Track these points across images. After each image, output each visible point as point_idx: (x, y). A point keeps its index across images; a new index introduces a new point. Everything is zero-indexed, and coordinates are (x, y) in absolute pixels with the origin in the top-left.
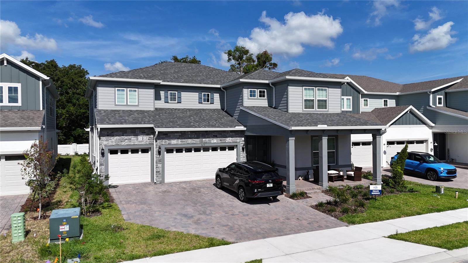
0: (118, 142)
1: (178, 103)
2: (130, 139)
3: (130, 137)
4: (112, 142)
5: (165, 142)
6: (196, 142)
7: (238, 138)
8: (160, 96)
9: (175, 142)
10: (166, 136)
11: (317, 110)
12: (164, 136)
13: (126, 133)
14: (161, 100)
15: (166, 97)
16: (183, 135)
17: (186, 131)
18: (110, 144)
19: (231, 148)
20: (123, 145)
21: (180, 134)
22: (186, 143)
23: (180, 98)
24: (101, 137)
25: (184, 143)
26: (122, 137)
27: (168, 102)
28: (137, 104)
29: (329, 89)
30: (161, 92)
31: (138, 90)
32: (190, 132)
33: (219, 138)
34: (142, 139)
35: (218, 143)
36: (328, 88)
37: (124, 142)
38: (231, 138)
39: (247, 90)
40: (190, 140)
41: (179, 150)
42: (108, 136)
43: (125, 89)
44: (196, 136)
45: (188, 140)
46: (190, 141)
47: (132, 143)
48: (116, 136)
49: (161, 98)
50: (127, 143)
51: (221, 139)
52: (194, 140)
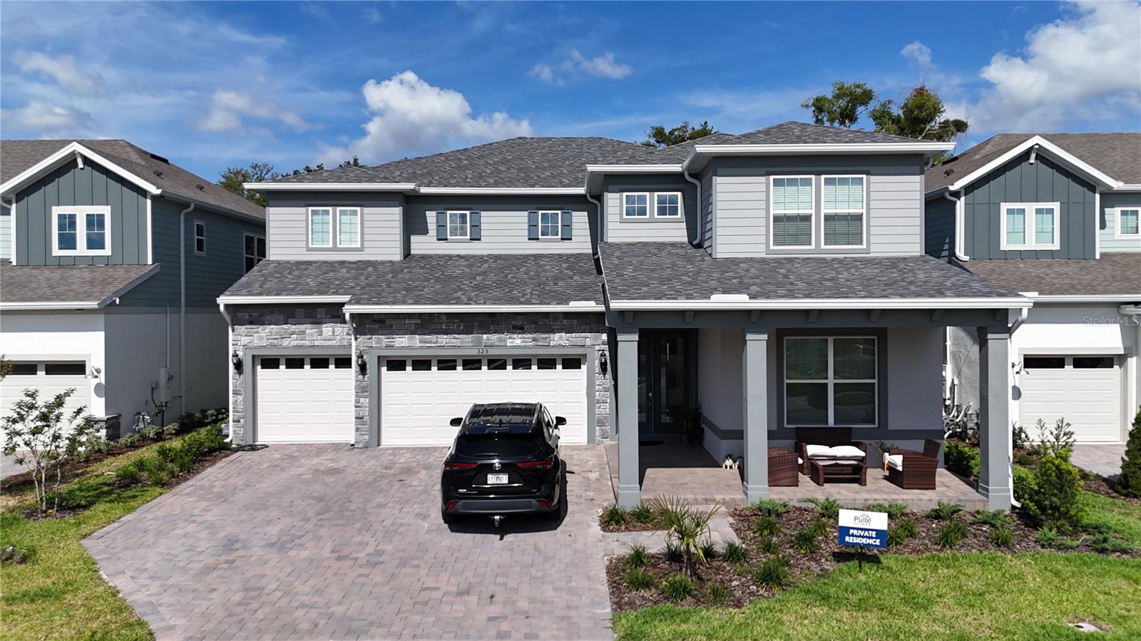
0: (274, 339)
1: (471, 239)
2: (303, 332)
3: (302, 327)
4: (261, 338)
5: (379, 341)
6: (462, 342)
7: (589, 335)
8: (427, 223)
9: (404, 343)
10: (380, 324)
11: (823, 246)
12: (376, 327)
13: (294, 317)
14: (428, 233)
15: (441, 226)
16: (426, 324)
17: (434, 313)
18: (257, 342)
19: (572, 363)
20: (286, 348)
21: (419, 322)
22: (434, 345)
23: (476, 226)
24: (236, 327)
25: (428, 345)
26: (284, 326)
27: (447, 239)
28: (359, 246)
29: (873, 178)
30: (427, 212)
31: (362, 212)
32: (444, 317)
33: (530, 333)
34: (331, 334)
35: (525, 347)
36: (868, 173)
37: (289, 340)
38: (566, 333)
39: (617, 195)
40: (445, 336)
41: (422, 364)
42: (251, 323)
43: (330, 209)
44: (462, 328)
45: (439, 336)
46: (444, 339)
47: (308, 343)
48: (270, 324)
49: (427, 230)
50: (295, 343)
51: (535, 335)
52: (458, 336)
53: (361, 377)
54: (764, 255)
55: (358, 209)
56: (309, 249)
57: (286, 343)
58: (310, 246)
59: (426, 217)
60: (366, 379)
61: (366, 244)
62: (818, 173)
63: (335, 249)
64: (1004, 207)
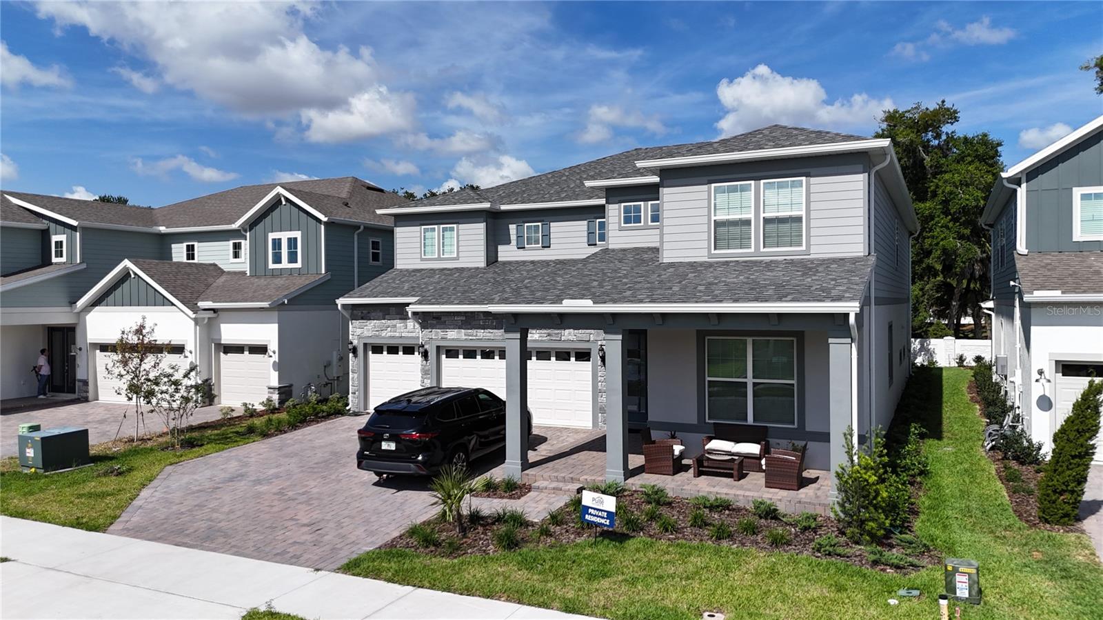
0: (377, 331)
1: (543, 247)
2: (395, 326)
3: (394, 322)
4: (368, 330)
5: (437, 334)
6: (495, 336)
7: (592, 331)
8: (510, 235)
9: (455, 336)
10: (438, 321)
11: (762, 249)
12: (435, 322)
13: (389, 314)
14: (510, 243)
15: (519, 237)
16: (469, 321)
17: (475, 312)
18: (367, 334)
19: (583, 356)
20: (384, 338)
21: (464, 319)
22: (474, 338)
23: (547, 235)
24: (353, 321)
25: (470, 338)
26: (383, 321)
27: (524, 248)
28: (455, 256)
29: (813, 180)
30: (510, 226)
31: (458, 227)
32: (482, 315)
33: (545, 328)
34: (412, 327)
35: (542, 341)
36: (808, 175)
37: (386, 332)
38: (574, 329)
39: (616, 206)
40: (483, 331)
41: (470, 354)
42: (362, 319)
43: (436, 227)
44: (494, 324)
45: (478, 330)
46: (481, 333)
47: (397, 335)
48: (374, 320)
49: (510, 240)
50: (389, 334)
51: (549, 331)
52: (491, 331)
53: (425, 362)
54: (706, 259)
55: (455, 226)
56: (422, 260)
57: (384, 334)
58: (423, 257)
59: (509, 229)
60: (428, 364)
61: (461, 254)
62: (757, 179)
63: (439, 259)
64: (1077, 192)
